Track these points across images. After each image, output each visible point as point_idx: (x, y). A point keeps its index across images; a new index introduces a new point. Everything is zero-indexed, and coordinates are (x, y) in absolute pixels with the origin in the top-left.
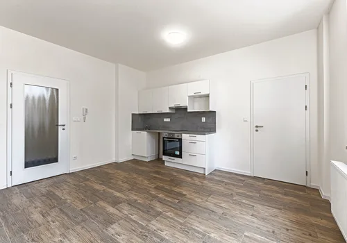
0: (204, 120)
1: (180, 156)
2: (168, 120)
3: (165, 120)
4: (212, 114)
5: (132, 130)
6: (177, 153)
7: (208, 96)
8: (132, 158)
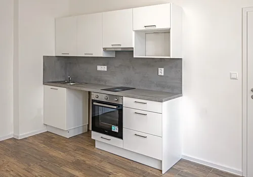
0: (161, 71)
1: (119, 135)
2: (104, 68)
3: (100, 68)
4: (176, 64)
5: (44, 83)
6: (115, 129)
7: (167, 32)
8: (44, 130)
